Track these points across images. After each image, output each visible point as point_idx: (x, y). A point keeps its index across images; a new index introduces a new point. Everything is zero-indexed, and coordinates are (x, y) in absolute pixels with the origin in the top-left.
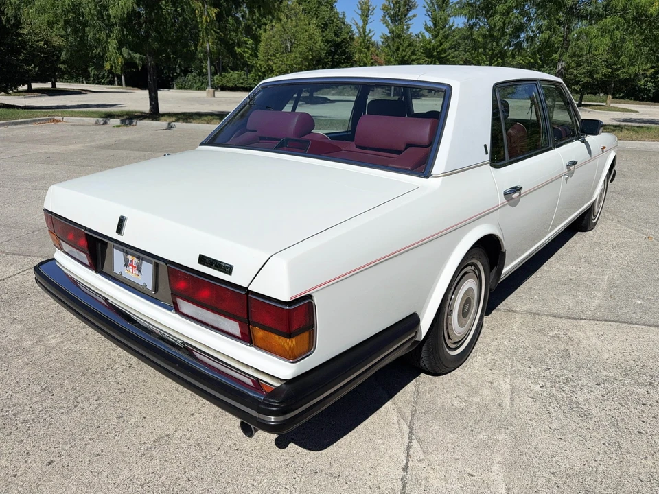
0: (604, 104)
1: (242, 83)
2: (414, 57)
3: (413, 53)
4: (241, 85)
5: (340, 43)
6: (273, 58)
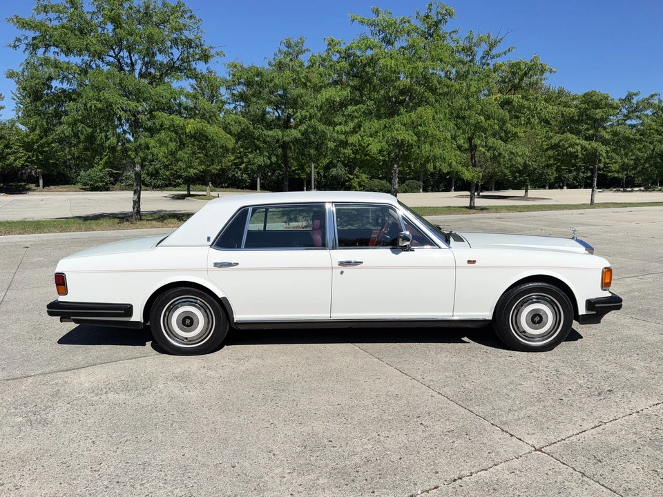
0: (204, 193)
2: (8, 151)
3: (7, 146)
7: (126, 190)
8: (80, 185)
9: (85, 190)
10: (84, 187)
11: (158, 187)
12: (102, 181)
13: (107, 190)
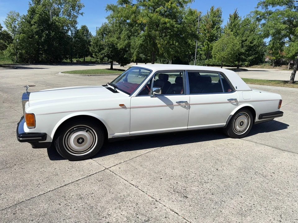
1: (216, 63)
4: (216, 64)
5: (253, 46)
6: (217, 53)
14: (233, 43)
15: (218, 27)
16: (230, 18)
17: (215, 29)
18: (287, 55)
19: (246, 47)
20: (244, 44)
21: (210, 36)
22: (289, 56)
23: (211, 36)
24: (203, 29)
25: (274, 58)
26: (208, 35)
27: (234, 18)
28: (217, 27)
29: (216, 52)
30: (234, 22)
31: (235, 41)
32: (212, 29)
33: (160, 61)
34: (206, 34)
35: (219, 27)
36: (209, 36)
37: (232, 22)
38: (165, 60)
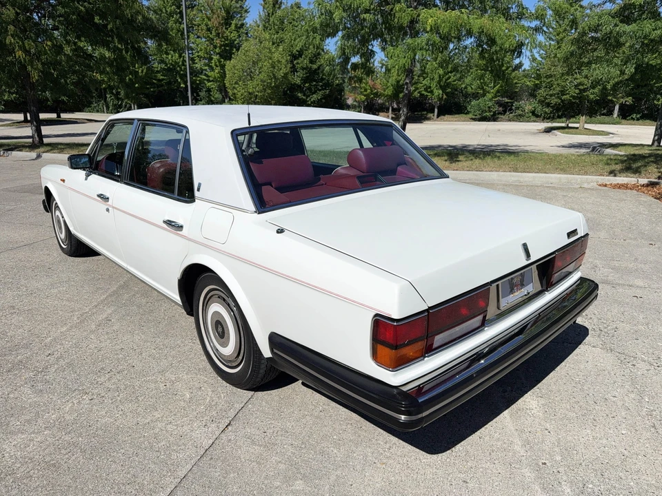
5: (316, 70)
6: (237, 86)
7: (513, 121)
8: (470, 116)
9: (474, 120)
10: (474, 117)
11: (548, 119)
12: (490, 111)
13: (495, 120)
14: (270, 61)
15: (240, 23)
16: (263, 3)
17: (233, 27)
18: (385, 91)
19: (301, 71)
20: (298, 63)
21: (223, 45)
22: (389, 94)
23: (225, 45)
24: (205, 28)
25: (363, 98)
26: (217, 42)
27: (272, 5)
28: (236, 25)
29: (236, 83)
30: (273, 14)
31: (276, 56)
32: (227, 29)
33: (108, 108)
34: (213, 40)
35: (242, 25)
36: (221, 46)
37: (269, 14)
38: (121, 104)
